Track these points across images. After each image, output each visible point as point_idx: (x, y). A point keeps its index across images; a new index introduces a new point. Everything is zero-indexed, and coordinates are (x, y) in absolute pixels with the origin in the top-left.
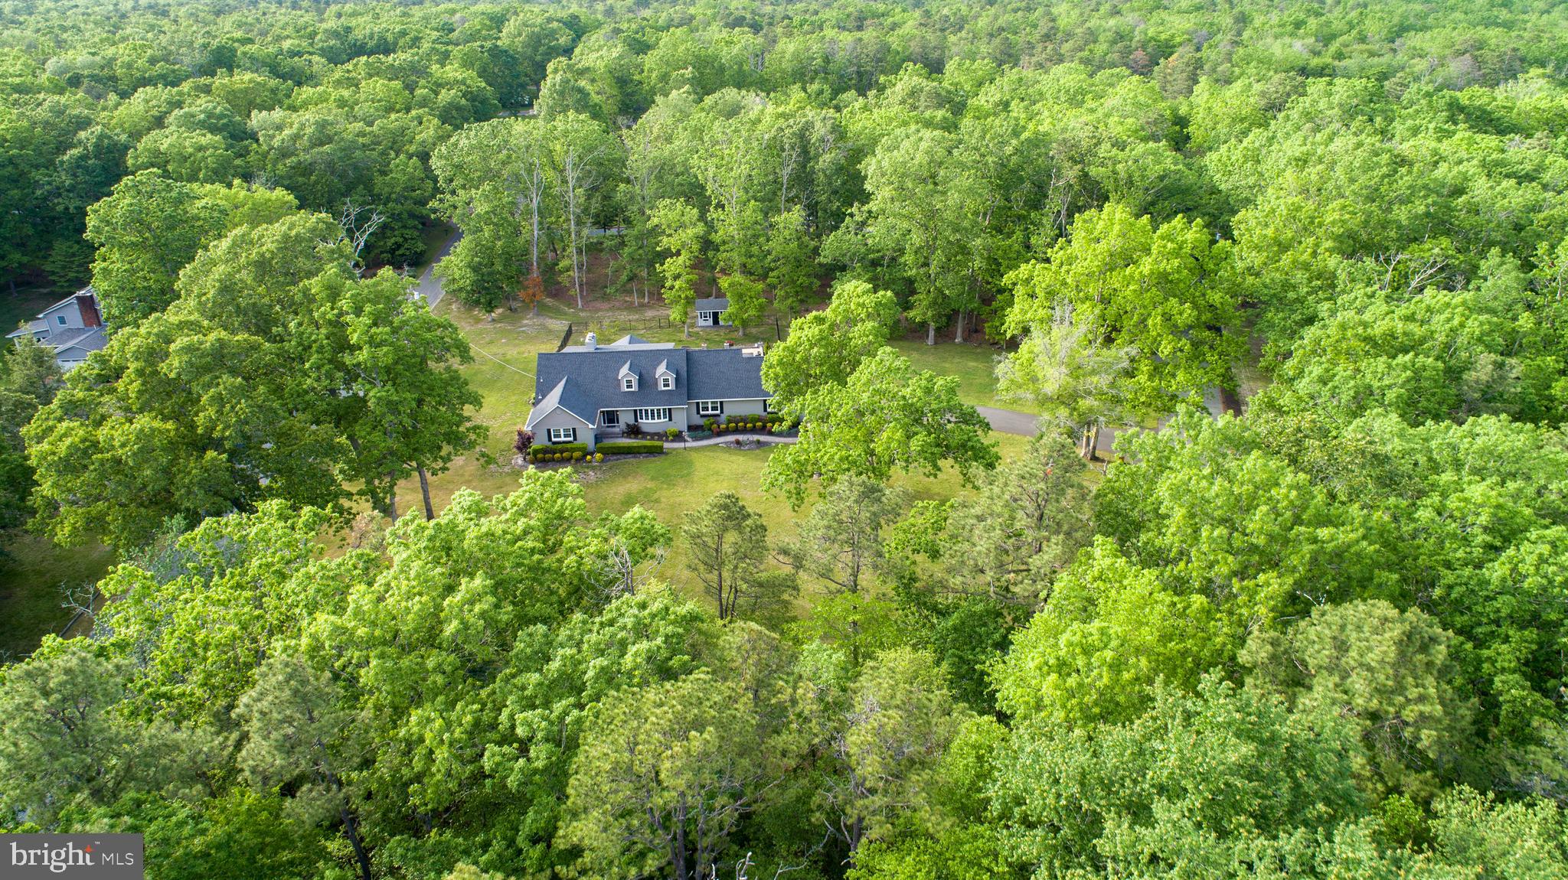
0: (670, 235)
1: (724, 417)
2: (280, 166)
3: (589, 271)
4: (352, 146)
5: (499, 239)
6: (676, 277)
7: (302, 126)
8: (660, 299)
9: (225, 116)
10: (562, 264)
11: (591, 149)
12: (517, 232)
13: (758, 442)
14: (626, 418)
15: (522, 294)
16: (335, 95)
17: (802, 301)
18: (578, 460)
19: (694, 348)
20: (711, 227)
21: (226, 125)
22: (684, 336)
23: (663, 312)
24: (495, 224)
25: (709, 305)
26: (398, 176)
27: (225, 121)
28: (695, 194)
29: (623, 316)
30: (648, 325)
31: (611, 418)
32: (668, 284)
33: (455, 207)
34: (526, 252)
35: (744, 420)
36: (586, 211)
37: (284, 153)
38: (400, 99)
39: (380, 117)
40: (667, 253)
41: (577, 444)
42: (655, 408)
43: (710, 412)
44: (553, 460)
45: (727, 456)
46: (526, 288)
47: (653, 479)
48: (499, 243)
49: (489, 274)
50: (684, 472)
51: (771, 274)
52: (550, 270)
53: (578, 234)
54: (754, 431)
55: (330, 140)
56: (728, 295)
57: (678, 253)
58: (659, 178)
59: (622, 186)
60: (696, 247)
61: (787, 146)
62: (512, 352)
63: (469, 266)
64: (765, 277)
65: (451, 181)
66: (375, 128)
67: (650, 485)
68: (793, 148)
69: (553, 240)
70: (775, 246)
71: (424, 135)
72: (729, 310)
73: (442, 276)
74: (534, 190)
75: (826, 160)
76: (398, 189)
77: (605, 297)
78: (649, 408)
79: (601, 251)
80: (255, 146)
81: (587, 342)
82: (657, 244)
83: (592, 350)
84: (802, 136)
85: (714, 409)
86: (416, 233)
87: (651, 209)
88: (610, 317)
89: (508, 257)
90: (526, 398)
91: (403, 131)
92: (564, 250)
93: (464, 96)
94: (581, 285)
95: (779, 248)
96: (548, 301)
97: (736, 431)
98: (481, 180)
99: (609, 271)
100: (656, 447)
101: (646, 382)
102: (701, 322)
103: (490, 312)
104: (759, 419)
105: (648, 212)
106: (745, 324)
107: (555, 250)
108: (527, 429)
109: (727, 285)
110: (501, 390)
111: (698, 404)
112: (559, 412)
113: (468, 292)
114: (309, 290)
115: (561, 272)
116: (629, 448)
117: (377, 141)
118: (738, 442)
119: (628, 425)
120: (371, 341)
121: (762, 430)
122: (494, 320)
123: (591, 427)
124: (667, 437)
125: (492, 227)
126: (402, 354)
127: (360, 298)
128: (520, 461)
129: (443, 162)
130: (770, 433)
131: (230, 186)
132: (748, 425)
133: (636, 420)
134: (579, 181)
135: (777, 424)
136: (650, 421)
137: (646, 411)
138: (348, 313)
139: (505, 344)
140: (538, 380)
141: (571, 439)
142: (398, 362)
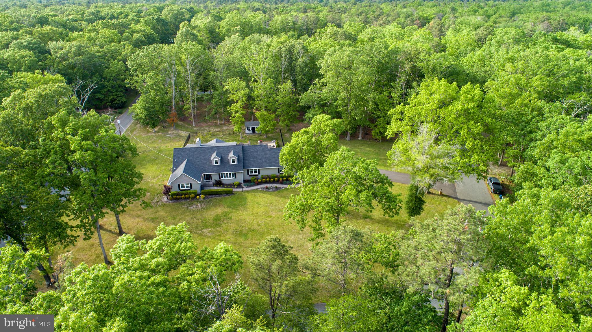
0: (233, 94)
1: (260, 176)
2: (60, 65)
3: (198, 109)
4: (93, 56)
5: (157, 96)
6: (236, 112)
7: (71, 48)
8: (229, 121)
9: (37, 44)
10: (186, 107)
11: (198, 56)
12: (166, 93)
13: (276, 187)
14: (215, 177)
15: (168, 120)
16: (87, 35)
17: (291, 122)
18: (193, 198)
19: (245, 144)
20: (251, 90)
21: (36, 48)
22: (240, 138)
23: (230, 127)
24: (156, 90)
25: (251, 125)
26: (114, 69)
27: (36, 46)
28: (244, 75)
29: (213, 129)
30: (224, 133)
31: (208, 177)
32: (233, 115)
33: (137, 82)
34: (170, 102)
35: (269, 177)
36: (196, 84)
37: (64, 58)
38: (116, 37)
39: (107, 44)
40: (232, 102)
41: (192, 191)
42: (228, 173)
43: (254, 174)
44: (181, 198)
45: (262, 195)
46: (170, 117)
47: (228, 207)
48: (157, 98)
49: (153, 112)
50: (241, 203)
51: (278, 110)
52: (180, 110)
53: (193, 94)
54: (274, 182)
55: (83, 53)
56: (259, 120)
57: (237, 102)
58: (228, 69)
59: (212, 73)
60: (245, 99)
61: (283, 55)
62: (163, 146)
63: (144, 108)
64: (275, 112)
65: (136, 70)
66: (104, 49)
67: (227, 210)
68: (286, 56)
69: (182, 97)
70: (280, 98)
71: (125, 52)
72: (260, 126)
73: (132, 113)
74: (173, 74)
75: (301, 61)
76: (114, 75)
77: (205, 121)
78: (226, 173)
79: (203, 101)
80: (49, 56)
81: (196, 143)
82: (228, 98)
83: (199, 146)
84: (290, 51)
85: (255, 172)
86: (122, 94)
87: (225, 82)
88: (207, 130)
89: (162, 104)
90: (169, 168)
91: (116, 51)
92: (187, 101)
93: (144, 36)
94: (194, 116)
95: (281, 99)
96: (180, 123)
97: (266, 182)
98: (149, 70)
99: (207, 110)
100: (229, 191)
101: (224, 161)
102: (247, 132)
103: (154, 128)
104: (276, 177)
105: (223, 84)
106: (267, 132)
107: (183, 101)
108: (168, 184)
109: (259, 115)
110: (157, 164)
111: (248, 170)
112: (183, 176)
113: (144, 120)
114: (51, 122)
115: (185, 110)
116: (217, 192)
117: (105, 54)
118: (267, 188)
119: (216, 181)
120: (82, 148)
121: (278, 182)
122: (155, 132)
123: (199, 182)
124: (234, 186)
125: (154, 91)
126: (99, 154)
127: (77, 126)
128: (165, 199)
129: (132, 62)
130: (282, 183)
131: (34, 73)
132: (271, 180)
133: (220, 178)
134: (193, 71)
135: (284, 179)
136: (226, 179)
137: (224, 174)
138: (69, 134)
139: (160, 143)
140: (174, 160)
141: (189, 188)
142: (96, 159)
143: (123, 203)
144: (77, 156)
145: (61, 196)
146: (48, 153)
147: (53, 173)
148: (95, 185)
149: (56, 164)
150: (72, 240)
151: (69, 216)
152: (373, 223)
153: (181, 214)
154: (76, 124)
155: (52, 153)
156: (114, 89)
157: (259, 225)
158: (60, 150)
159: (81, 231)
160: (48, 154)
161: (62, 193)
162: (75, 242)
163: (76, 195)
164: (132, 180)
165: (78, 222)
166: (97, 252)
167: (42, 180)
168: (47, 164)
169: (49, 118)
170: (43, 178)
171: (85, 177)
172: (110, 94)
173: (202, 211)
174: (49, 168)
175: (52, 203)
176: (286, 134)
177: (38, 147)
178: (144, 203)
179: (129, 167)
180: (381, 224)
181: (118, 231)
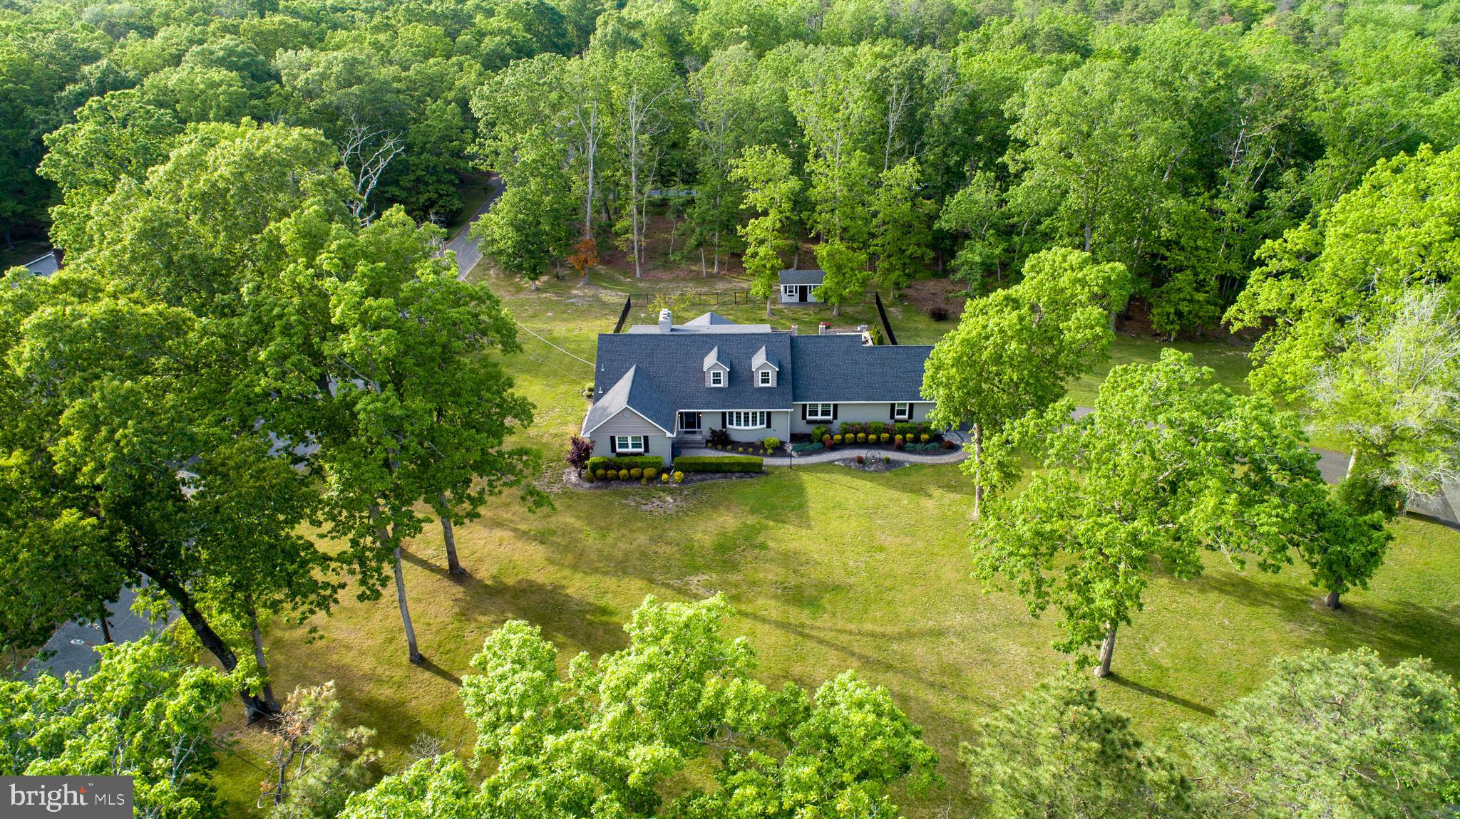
0: (756, 191)
1: (837, 425)
2: (303, 109)
3: (650, 234)
4: (384, 88)
5: (547, 192)
6: (761, 242)
7: (330, 65)
8: (738, 268)
9: (248, 55)
10: (619, 226)
11: (658, 90)
12: (569, 187)
13: (888, 461)
14: (710, 422)
15: (571, 260)
16: (370, 37)
17: (908, 276)
18: (650, 480)
20: (808, 184)
21: (247, 65)
22: (766, 315)
23: (741, 285)
24: (544, 176)
25: (797, 277)
26: (434, 124)
27: (246, 59)
29: (691, 290)
31: (691, 421)
32: (750, 251)
33: (497, 154)
34: (578, 210)
35: (866, 429)
36: (650, 161)
37: (310, 94)
38: (440, 45)
39: (417, 62)
40: (752, 213)
41: (649, 457)
42: (750, 411)
43: (820, 417)
44: (618, 478)
45: (845, 479)
46: (576, 252)
47: (753, 511)
48: (547, 199)
49: (534, 234)
51: (874, 241)
52: (605, 232)
53: (640, 190)
54: (878, 444)
55: (360, 80)
56: (825, 265)
57: (765, 213)
58: (740, 123)
59: (694, 133)
60: (786, 206)
61: (892, 89)
62: (560, 329)
63: (511, 224)
64: (865, 245)
65: (494, 124)
66: (411, 73)
67: (751, 520)
68: (900, 92)
70: (879, 202)
71: (464, 80)
72: (826, 283)
73: (480, 236)
74: (590, 136)
75: (944, 105)
76: (433, 139)
77: (667, 265)
78: (742, 411)
79: (665, 211)
80: (277, 86)
81: (661, 322)
82: (740, 201)
83: (667, 332)
84: (913, 77)
85: (825, 413)
86: (452, 189)
87: (734, 157)
88: (677, 289)
89: (557, 216)
90: (578, 388)
91: (441, 77)
92: (621, 209)
93: (508, 43)
94: (640, 251)
95: (887, 210)
96: (601, 268)
97: (855, 444)
98: (528, 124)
99: (673, 235)
100: (754, 465)
101: (738, 376)
102: (785, 298)
103: (533, 279)
104: (886, 430)
105: (730, 162)
106: (842, 301)
107: (607, 211)
108: (585, 436)
109: (825, 253)
110: (547, 376)
111: (804, 406)
112: (627, 414)
113: (509, 255)
114: (278, 238)
115: (617, 234)
116: (718, 465)
117: (412, 85)
118: (860, 461)
119: (713, 432)
120: (364, 320)
121: (889, 444)
122: (538, 289)
123: (669, 434)
124: (765, 450)
125: (539, 179)
126: (412, 341)
127: (351, 251)
128: (574, 477)
129: (484, 103)
130: (901, 448)
131: (238, 125)
132: (872, 437)
133: (724, 425)
134: (643, 129)
135: (909, 436)
136: (742, 427)
137: (739, 414)
138: (330, 275)
139: (551, 319)
140: (598, 367)
141: (642, 450)
142: (406, 353)
143: (473, 491)
144: (350, 342)
145: (298, 460)
146: (266, 332)
147: (278, 392)
148: (397, 432)
149: (288, 365)
150: (325, 598)
151: (319, 524)
152: (1202, 591)
153: (621, 525)
154: (350, 245)
155: (277, 329)
156: (432, 174)
157: (850, 574)
158: (301, 323)
159: (352, 572)
160: (263, 333)
161: (300, 450)
162: (332, 604)
163: (342, 461)
164: (502, 424)
165: (343, 545)
166: (387, 624)
167: (247, 411)
168: (262, 363)
169: (272, 225)
170: (249, 404)
171: (371, 407)
172: (422, 188)
173: (679, 518)
174: (266, 375)
175: (272, 487)
176: (892, 309)
177: (239, 310)
178: (531, 494)
179: (494, 381)
180: (1229, 593)
181: (445, 564)
